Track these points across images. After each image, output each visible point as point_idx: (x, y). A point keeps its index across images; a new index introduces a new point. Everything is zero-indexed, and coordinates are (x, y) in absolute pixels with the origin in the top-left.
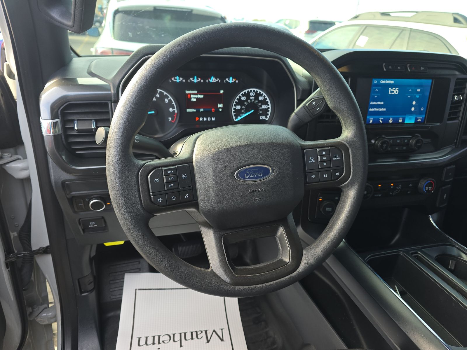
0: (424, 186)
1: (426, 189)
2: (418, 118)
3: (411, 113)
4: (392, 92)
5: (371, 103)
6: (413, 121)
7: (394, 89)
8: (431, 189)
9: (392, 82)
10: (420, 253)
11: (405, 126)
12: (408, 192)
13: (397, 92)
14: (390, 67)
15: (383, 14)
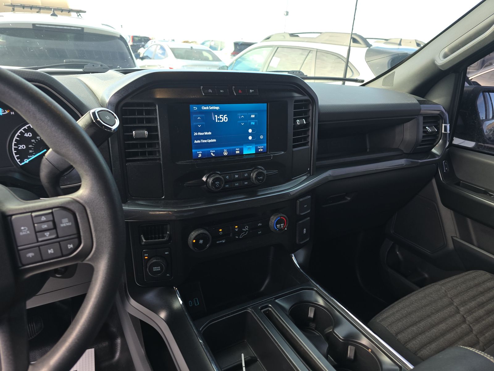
0: (274, 223)
1: (278, 227)
2: (258, 147)
3: (250, 142)
4: (218, 119)
5: (196, 134)
6: (253, 151)
7: (221, 117)
8: (284, 225)
9: (217, 108)
10: (270, 305)
11: (245, 157)
12: (259, 233)
13: (226, 119)
14: (210, 91)
15: (292, 35)
